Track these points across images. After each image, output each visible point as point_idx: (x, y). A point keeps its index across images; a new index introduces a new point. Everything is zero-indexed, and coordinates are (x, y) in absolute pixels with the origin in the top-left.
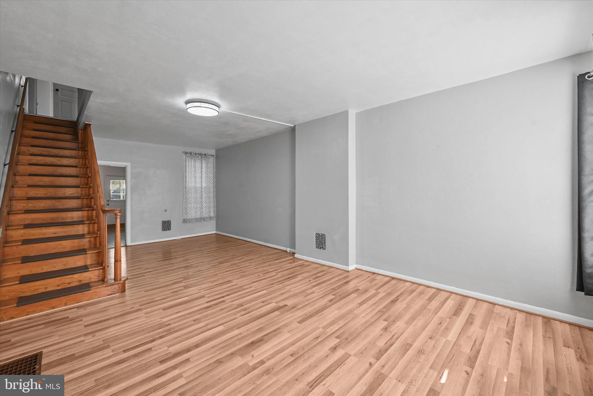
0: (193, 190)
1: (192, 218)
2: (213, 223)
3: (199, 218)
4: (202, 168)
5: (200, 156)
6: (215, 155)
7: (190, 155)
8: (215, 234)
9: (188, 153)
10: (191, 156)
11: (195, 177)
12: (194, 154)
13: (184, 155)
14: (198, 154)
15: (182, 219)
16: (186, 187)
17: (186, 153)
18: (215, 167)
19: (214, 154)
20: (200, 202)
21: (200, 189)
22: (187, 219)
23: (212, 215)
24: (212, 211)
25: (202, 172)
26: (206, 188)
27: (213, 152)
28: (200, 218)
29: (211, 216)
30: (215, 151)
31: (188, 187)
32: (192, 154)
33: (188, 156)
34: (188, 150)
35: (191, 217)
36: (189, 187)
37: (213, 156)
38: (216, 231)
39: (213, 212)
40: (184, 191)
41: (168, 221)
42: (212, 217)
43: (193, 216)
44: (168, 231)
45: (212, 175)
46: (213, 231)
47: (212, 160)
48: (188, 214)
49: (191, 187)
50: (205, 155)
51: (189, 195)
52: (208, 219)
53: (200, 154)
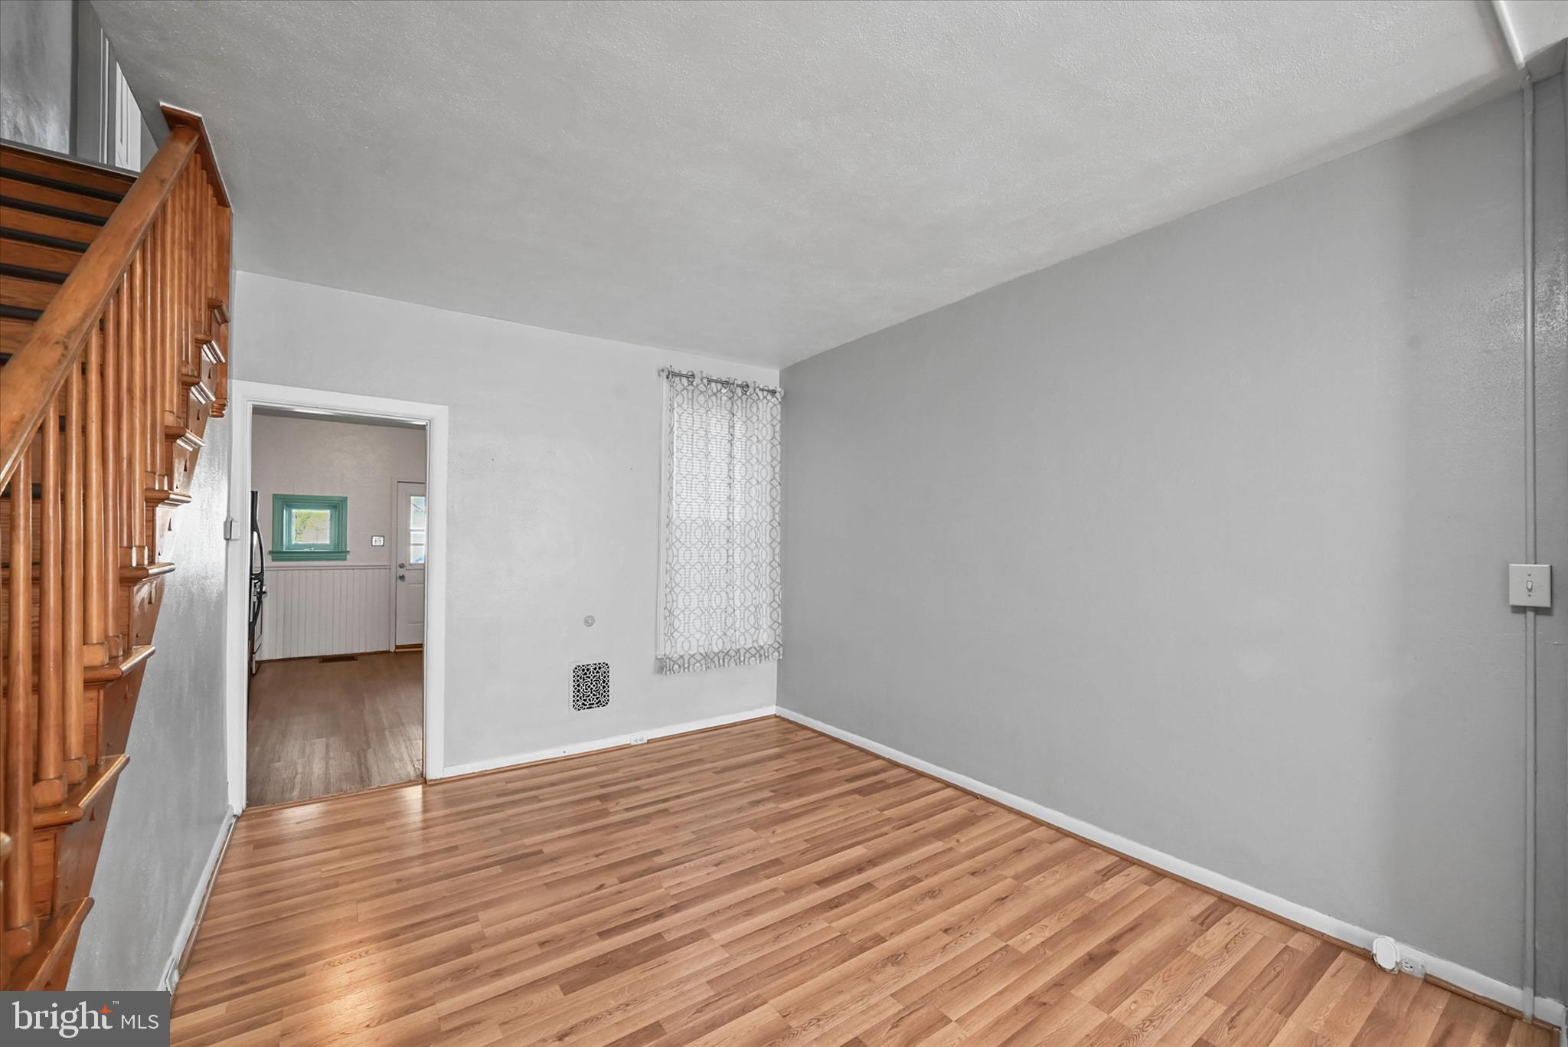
0: (699, 533)
1: (692, 653)
2: (769, 669)
3: (717, 654)
4: (731, 442)
5: (724, 391)
6: (779, 389)
7: (686, 384)
8: (775, 716)
9: (680, 375)
10: (690, 388)
11: (706, 477)
12: (705, 381)
13: (665, 384)
14: (716, 382)
15: (653, 658)
16: (670, 521)
17: (671, 375)
18: (779, 438)
19: (774, 383)
20: (724, 585)
21: (723, 528)
22: (670, 659)
23: (766, 638)
24: (765, 622)
25: (731, 456)
26: (748, 528)
27: (771, 377)
28: (721, 655)
29: (762, 644)
30: (777, 372)
31: (678, 522)
32: (697, 381)
33: (679, 387)
34: (683, 362)
35: (686, 649)
36: (684, 522)
37: (773, 392)
38: (777, 705)
39: (770, 627)
40: (663, 540)
41: (598, 667)
42: (766, 647)
43: (694, 644)
44: (597, 711)
45: (766, 474)
46: (768, 705)
47: (768, 410)
48: (676, 635)
49: (689, 522)
50: (745, 387)
51: (681, 554)
52: (754, 656)
53: (726, 383)
